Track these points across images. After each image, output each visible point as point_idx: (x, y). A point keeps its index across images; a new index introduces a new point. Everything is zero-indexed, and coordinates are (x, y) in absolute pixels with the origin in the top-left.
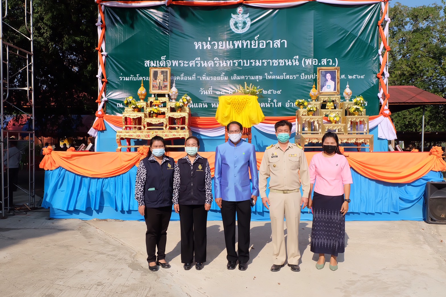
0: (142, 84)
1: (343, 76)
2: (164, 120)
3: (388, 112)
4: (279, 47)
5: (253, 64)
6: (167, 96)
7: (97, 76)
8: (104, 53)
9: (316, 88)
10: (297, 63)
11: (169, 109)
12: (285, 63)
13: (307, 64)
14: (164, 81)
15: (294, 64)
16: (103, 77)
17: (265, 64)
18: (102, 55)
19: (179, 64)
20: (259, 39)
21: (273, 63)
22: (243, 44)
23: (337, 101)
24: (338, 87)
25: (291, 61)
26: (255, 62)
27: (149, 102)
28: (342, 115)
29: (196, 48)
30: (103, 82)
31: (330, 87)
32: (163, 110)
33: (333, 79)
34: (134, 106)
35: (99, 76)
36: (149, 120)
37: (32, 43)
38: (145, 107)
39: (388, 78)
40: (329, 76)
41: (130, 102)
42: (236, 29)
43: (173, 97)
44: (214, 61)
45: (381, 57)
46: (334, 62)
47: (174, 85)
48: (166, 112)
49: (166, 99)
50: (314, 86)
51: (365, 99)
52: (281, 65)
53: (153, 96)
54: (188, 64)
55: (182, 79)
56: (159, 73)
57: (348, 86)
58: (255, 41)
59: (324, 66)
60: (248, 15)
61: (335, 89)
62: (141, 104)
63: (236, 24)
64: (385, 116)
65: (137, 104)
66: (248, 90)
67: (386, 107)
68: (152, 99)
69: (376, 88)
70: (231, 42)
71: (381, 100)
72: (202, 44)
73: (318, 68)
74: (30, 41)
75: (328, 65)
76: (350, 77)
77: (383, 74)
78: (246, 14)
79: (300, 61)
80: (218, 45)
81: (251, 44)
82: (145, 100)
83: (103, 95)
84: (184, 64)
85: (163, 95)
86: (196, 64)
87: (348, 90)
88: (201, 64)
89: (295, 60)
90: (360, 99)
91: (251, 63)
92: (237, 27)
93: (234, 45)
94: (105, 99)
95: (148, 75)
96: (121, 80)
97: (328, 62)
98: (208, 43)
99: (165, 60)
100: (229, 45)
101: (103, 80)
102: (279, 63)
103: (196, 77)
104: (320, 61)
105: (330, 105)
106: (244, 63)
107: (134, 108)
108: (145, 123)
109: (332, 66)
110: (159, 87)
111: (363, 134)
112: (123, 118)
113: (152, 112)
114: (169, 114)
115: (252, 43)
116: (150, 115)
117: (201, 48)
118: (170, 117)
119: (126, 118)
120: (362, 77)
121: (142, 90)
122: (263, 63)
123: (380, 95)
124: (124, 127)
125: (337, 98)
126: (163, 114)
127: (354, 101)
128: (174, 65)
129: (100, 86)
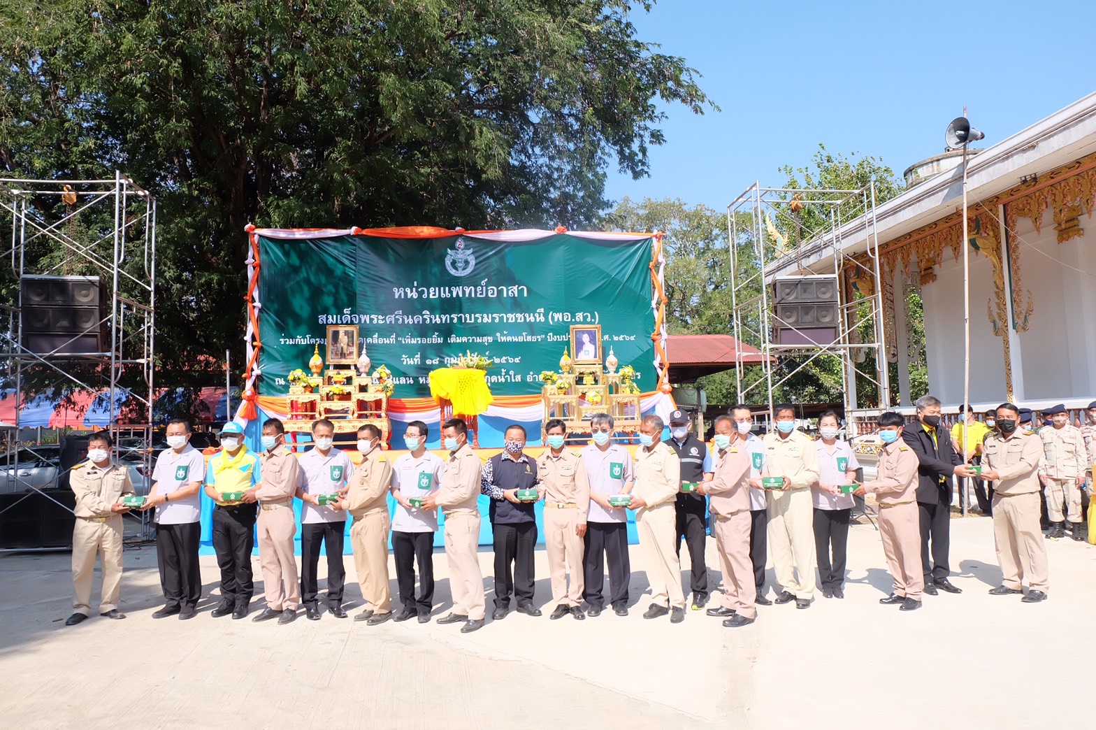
0: (316, 351)
1: (606, 337)
2: (351, 405)
3: (667, 387)
4: (516, 296)
5: (479, 321)
6: (353, 368)
7: (245, 338)
8: (258, 304)
9: (569, 355)
10: (542, 319)
11: (358, 388)
12: (525, 318)
13: (556, 320)
14: (348, 345)
15: (538, 320)
16: (254, 338)
17: (497, 321)
18: (254, 307)
19: (371, 320)
20: (487, 285)
21: (508, 319)
22: (464, 292)
23: (598, 373)
24: (600, 352)
25: (534, 316)
26: (482, 318)
27: (326, 378)
28: (605, 392)
29: (397, 297)
30: (254, 347)
31: (588, 353)
32: (347, 389)
33: (593, 341)
34: (305, 385)
35: (248, 338)
36: (328, 405)
37: (152, 294)
38: (321, 385)
39: (666, 340)
40: (586, 338)
41: (299, 379)
42: (454, 271)
43: (361, 370)
44: (422, 315)
45: (655, 312)
46: (593, 317)
47: (364, 351)
48: (352, 392)
49: (352, 373)
50: (566, 352)
51: (636, 369)
52: (519, 321)
53: (331, 368)
54: (385, 319)
55: (375, 341)
56: (341, 335)
57: (611, 352)
58: (482, 287)
59: (580, 323)
60: (471, 251)
61: (595, 357)
62: (315, 380)
63: (454, 263)
64: (664, 392)
65: (310, 382)
66: (472, 363)
67: (666, 380)
68: (331, 372)
69: (650, 354)
70: (447, 288)
71: (659, 370)
72: (405, 291)
73: (571, 326)
74: (150, 292)
75: (585, 322)
76: (616, 338)
77: (659, 334)
78: (469, 249)
79: (546, 315)
80: (429, 293)
81: (476, 292)
82: (321, 374)
83: (255, 366)
84: (378, 319)
85: (347, 367)
86: (397, 320)
87: (612, 359)
88: (403, 320)
89: (539, 313)
90: (628, 370)
91: (476, 319)
92: (456, 268)
93: (450, 292)
94: (257, 372)
95: (324, 336)
96: (283, 343)
97: (585, 318)
98: (414, 289)
99: (350, 315)
100: (445, 292)
101: (255, 343)
102: (516, 319)
103: (396, 338)
104: (573, 316)
105: (588, 380)
106: (466, 319)
107: (305, 387)
108: (322, 409)
109: (591, 323)
110: (341, 354)
111: (633, 419)
112: (289, 401)
113: (331, 393)
114: (357, 396)
115: (478, 290)
116: (329, 398)
117: (403, 297)
118: (358, 400)
119: (292, 402)
120: (632, 338)
121: (315, 360)
122: (493, 319)
123: (656, 363)
124: (290, 416)
125: (598, 369)
126: (349, 394)
127: (621, 372)
128: (363, 322)
129: (250, 353)
